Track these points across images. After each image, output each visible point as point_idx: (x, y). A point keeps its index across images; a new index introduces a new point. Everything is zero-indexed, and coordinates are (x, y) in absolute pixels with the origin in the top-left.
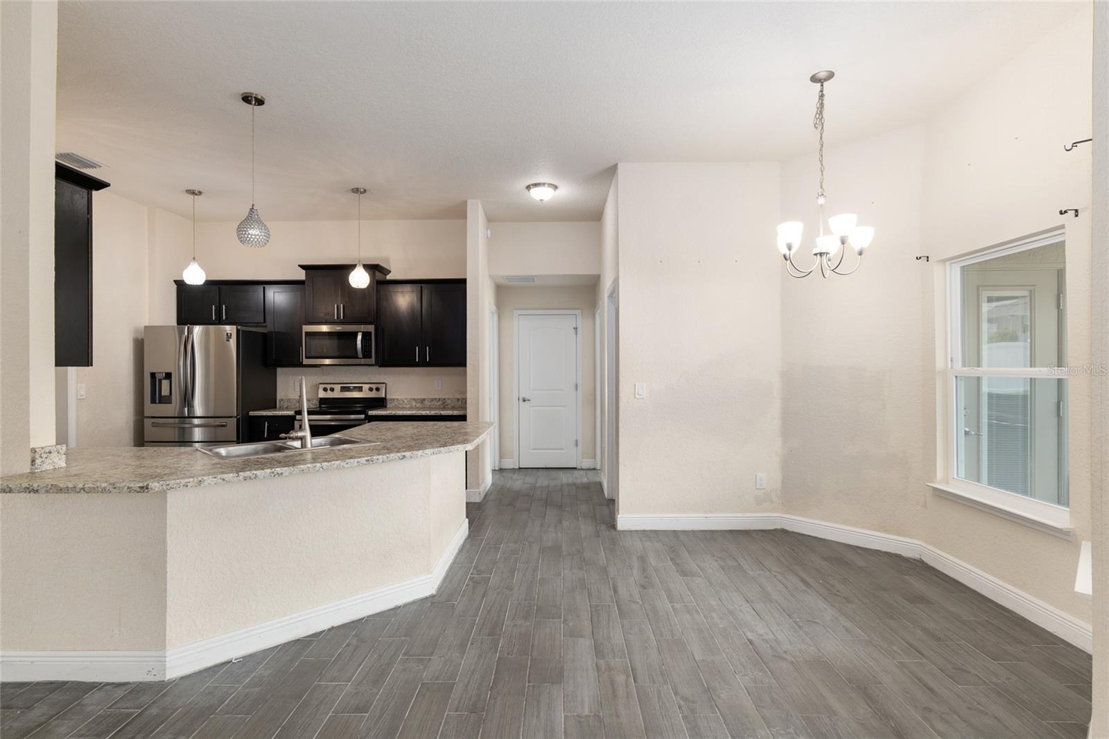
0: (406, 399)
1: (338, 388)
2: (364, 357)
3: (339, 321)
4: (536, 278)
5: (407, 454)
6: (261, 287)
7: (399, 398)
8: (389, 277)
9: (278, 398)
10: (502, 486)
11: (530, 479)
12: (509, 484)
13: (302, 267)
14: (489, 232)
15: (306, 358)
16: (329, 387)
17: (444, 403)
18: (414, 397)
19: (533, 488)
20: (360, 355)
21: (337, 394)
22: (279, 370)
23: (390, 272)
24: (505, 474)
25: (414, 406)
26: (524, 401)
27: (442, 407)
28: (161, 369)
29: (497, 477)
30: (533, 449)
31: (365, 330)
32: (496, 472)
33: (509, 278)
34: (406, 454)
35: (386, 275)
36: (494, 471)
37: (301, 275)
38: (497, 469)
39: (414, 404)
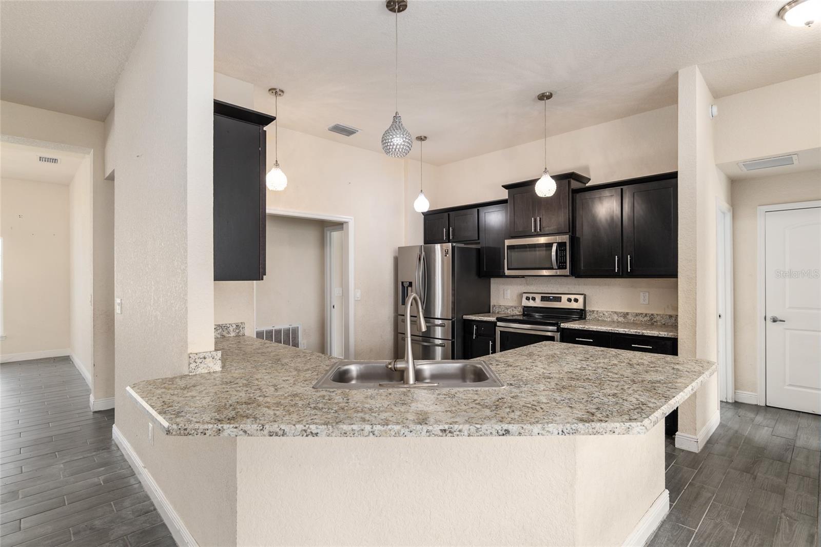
0: (607, 312)
1: (538, 297)
2: (559, 268)
3: (536, 234)
4: (795, 157)
5: (513, 428)
6: (476, 210)
7: (600, 310)
8: (588, 184)
9: (492, 304)
10: (737, 432)
11: (784, 430)
12: (747, 431)
13: (506, 187)
14: (715, 109)
15: (508, 269)
16: (531, 296)
17: (652, 319)
18: (615, 310)
19: (790, 447)
20: (555, 266)
21: (538, 303)
22: (493, 281)
23: (590, 179)
24: (742, 412)
25: (615, 320)
26: (775, 320)
27: (650, 323)
28: (407, 279)
29: (730, 413)
30: (790, 385)
31: (560, 241)
32: (728, 406)
33: (750, 164)
34: (510, 427)
35: (586, 184)
36: (724, 404)
37: (504, 194)
38: (730, 401)
39: (615, 317)
